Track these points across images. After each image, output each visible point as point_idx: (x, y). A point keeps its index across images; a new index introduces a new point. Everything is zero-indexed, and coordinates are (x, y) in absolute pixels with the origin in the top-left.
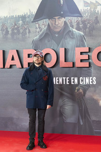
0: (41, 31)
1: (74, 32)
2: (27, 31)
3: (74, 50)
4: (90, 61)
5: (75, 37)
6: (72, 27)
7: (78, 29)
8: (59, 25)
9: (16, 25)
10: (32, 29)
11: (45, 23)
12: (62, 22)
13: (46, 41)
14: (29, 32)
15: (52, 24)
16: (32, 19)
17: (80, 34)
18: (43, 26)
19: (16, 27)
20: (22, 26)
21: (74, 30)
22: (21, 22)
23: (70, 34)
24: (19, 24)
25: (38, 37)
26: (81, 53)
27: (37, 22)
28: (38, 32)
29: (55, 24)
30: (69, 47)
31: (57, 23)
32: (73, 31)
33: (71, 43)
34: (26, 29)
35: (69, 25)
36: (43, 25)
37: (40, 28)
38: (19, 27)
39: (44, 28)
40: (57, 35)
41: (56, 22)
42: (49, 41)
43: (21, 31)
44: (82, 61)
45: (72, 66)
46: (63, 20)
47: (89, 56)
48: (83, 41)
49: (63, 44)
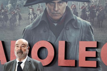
0: (35, 17)
1: (79, 22)
2: (18, 17)
3: (78, 44)
4: (99, 59)
5: (80, 27)
6: (77, 14)
7: (84, 17)
8: (59, 11)
9: (3, 8)
10: (24, 15)
11: (41, 7)
12: (63, 8)
13: (42, 32)
14: (20, 18)
15: (50, 10)
16: (25, 2)
17: (86, 24)
18: (39, 12)
19: (3, 11)
20: (10, 10)
21: (79, 18)
22: (9, 5)
23: (73, 23)
24: (8, 8)
25: (30, 25)
26: (87, 49)
27: (30, 7)
28: (32, 19)
29: (54, 10)
30: (71, 40)
31: (56, 9)
32: (77, 20)
33: (73, 35)
34: (16, 14)
35: (72, 12)
36: (38, 10)
37: (34, 14)
38: (6, 12)
39: (40, 14)
40: (56, 24)
41: (55, 7)
42: (45, 32)
43: (10, 17)
44: (87, 59)
45: (74, 65)
46: (65, 4)
47: (97, 52)
48: (89, 33)
49: (63, 36)
